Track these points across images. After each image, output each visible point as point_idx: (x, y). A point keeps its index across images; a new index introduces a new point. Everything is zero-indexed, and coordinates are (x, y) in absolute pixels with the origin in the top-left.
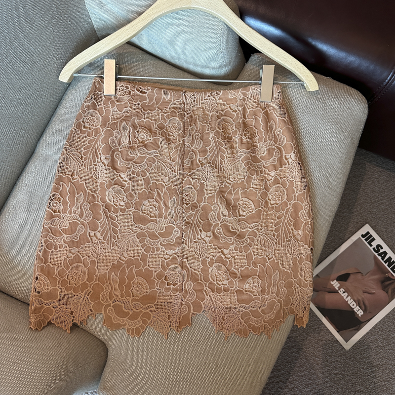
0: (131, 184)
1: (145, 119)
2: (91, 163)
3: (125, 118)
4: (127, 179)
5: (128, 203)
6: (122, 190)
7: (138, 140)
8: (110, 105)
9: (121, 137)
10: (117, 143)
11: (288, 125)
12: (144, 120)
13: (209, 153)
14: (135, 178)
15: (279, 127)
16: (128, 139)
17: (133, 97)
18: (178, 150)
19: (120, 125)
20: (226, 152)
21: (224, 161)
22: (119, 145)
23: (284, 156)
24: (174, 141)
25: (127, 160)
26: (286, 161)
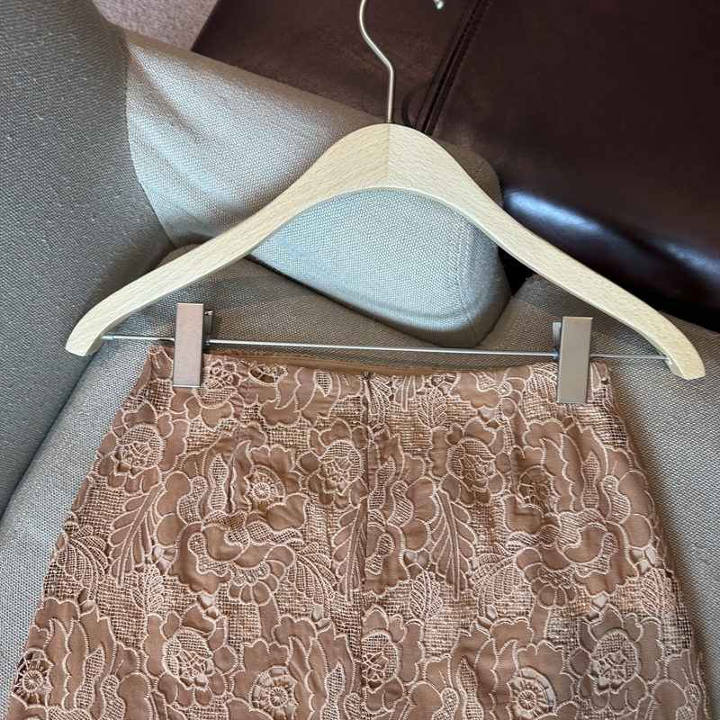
0: (226, 623)
1: (269, 444)
2: (128, 564)
3: (220, 445)
4: (217, 612)
5: (218, 677)
6: (204, 641)
7: (251, 500)
8: (187, 410)
9: (208, 494)
10: (197, 510)
11: (635, 467)
12: (266, 446)
13: (429, 539)
14: (237, 607)
15: (610, 471)
16: (226, 499)
17: (243, 390)
18: (349, 529)
19: (207, 464)
20: (476, 538)
21: (471, 562)
22: (203, 514)
23: (627, 552)
24: (341, 503)
25: (221, 557)
26: (634, 566)
